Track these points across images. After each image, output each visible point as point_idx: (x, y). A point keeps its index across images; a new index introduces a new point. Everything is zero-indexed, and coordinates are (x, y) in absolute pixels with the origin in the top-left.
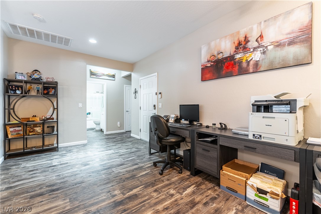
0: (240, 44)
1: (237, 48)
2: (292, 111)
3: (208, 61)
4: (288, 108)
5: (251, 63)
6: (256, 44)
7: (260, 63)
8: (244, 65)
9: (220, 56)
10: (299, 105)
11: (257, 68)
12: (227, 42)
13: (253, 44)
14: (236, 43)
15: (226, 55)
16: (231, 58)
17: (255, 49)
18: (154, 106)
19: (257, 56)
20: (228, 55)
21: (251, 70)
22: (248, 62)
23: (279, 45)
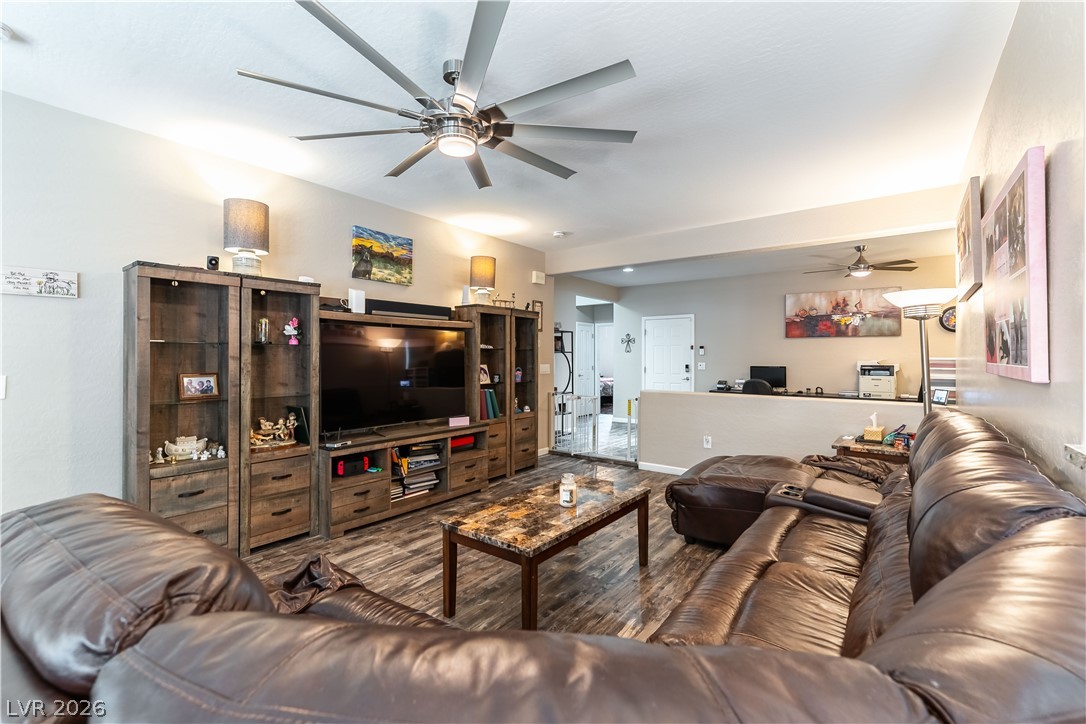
0: (838, 305)
1: (835, 308)
2: (892, 374)
3: (797, 315)
4: (888, 373)
5: (850, 326)
6: (855, 310)
7: (860, 328)
8: (843, 328)
9: (813, 313)
10: (896, 370)
11: (856, 333)
12: (823, 299)
13: (852, 308)
14: (834, 303)
15: (822, 312)
16: (828, 317)
17: (854, 314)
18: (687, 366)
19: (856, 321)
20: (824, 313)
21: (850, 334)
22: (847, 326)
23: (877, 315)
